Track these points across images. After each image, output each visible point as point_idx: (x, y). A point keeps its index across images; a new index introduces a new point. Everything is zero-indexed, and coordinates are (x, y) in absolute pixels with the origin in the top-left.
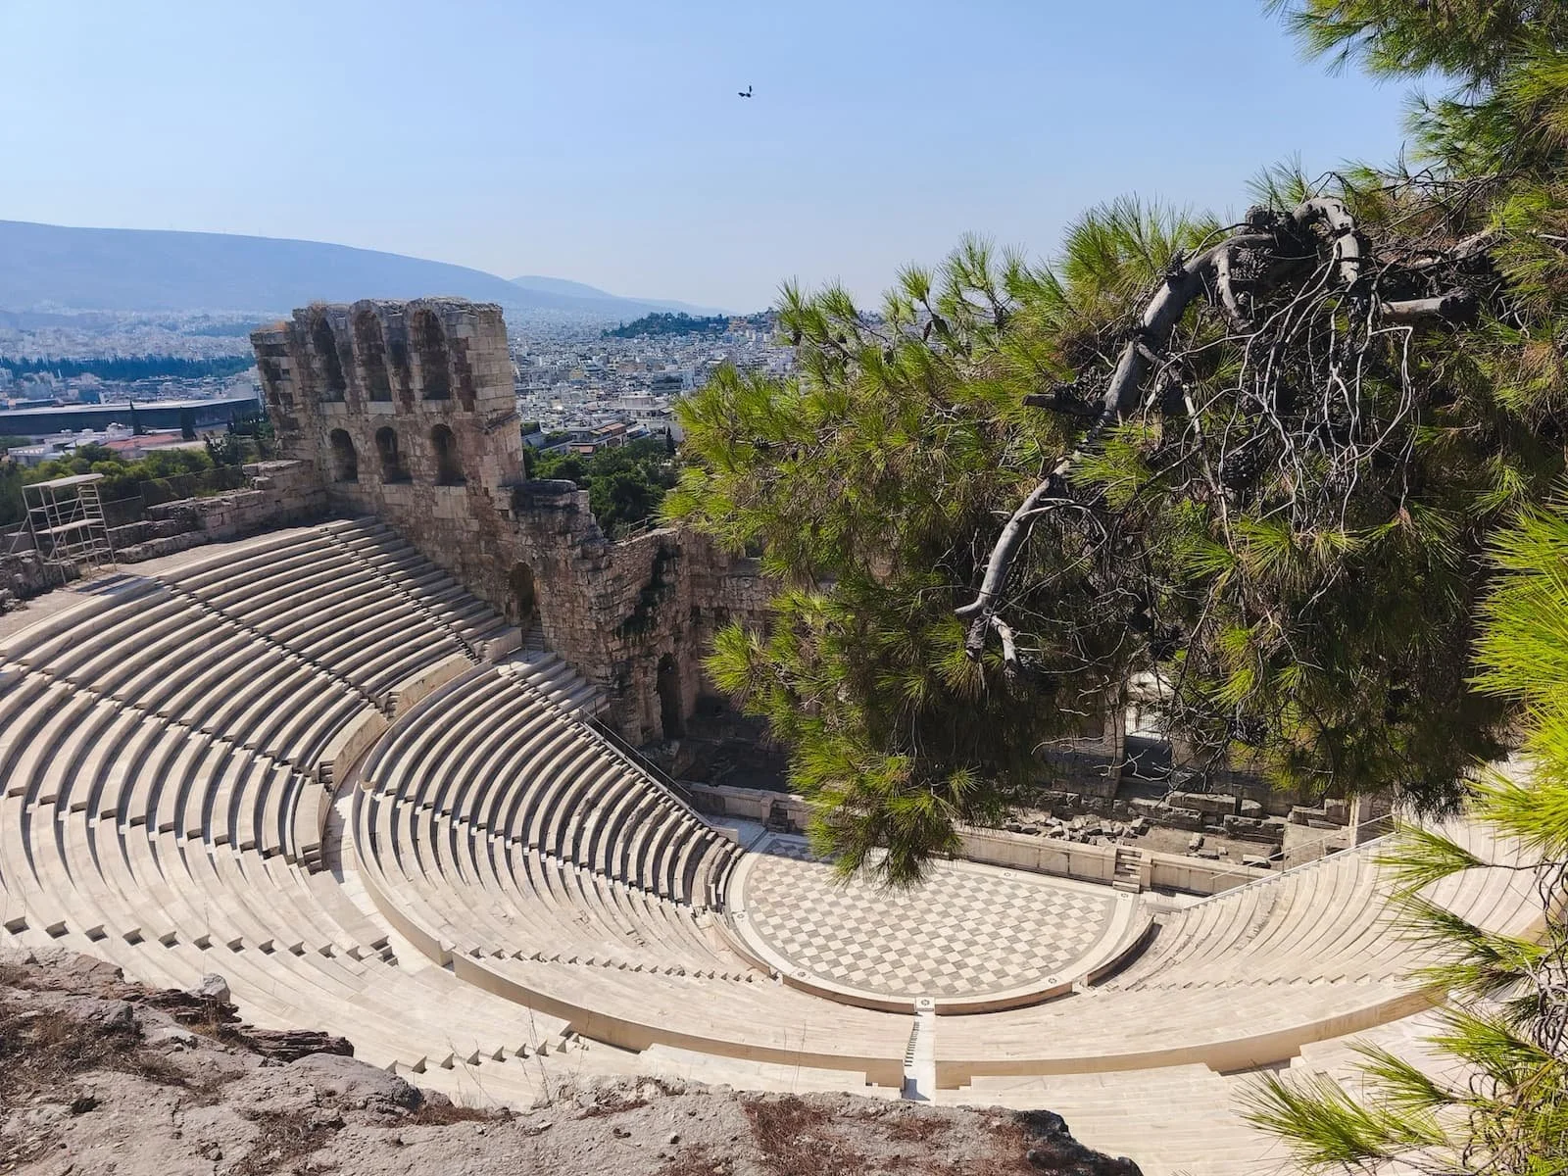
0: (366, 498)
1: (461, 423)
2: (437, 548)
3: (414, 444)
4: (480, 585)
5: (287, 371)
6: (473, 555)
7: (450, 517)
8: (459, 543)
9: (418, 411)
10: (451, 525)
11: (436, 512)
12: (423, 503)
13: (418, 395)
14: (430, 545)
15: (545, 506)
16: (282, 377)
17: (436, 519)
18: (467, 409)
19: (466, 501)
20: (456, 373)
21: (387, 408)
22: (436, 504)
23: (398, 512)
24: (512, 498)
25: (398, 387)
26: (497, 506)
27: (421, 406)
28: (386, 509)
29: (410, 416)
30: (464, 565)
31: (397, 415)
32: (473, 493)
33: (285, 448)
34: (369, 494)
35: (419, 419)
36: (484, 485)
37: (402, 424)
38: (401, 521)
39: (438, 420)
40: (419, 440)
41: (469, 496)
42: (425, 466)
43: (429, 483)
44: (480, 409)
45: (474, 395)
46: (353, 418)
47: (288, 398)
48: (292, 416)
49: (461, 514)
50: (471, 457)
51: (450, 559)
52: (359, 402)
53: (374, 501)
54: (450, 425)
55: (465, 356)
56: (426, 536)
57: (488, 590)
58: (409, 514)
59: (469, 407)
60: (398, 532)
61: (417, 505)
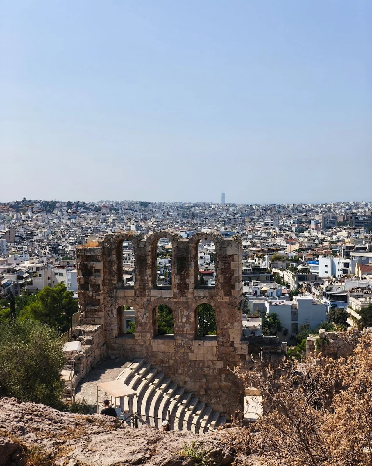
0: (138, 348)
1: (221, 303)
2: (187, 379)
3: (182, 315)
4: (218, 403)
5: (99, 271)
6: (216, 383)
7: (202, 359)
8: (205, 376)
9: (190, 295)
10: (201, 364)
11: (191, 356)
12: (182, 351)
13: (191, 286)
14: (182, 377)
15: (271, 352)
16: (94, 274)
17: (191, 361)
18: (226, 295)
19: (215, 349)
20: (222, 274)
21: (167, 294)
22: (192, 351)
23: (161, 356)
24: (248, 347)
25: (177, 281)
26: (239, 352)
27: (193, 293)
28: (154, 355)
29: (184, 299)
30: (206, 390)
31: (174, 298)
32: (222, 344)
33: (86, 317)
34: (142, 345)
35: (189, 300)
36: (231, 340)
37: (176, 303)
38: (163, 362)
39: (204, 301)
40: (186, 313)
41: (218, 347)
42: (188, 328)
43: (189, 339)
44: (236, 295)
45: (233, 287)
46: (139, 299)
47: (96, 287)
48: (98, 297)
49: (210, 358)
50: (225, 323)
51: (198, 385)
52: (145, 290)
53: (144, 350)
54: (212, 304)
55: (230, 265)
56: (180, 371)
57: (223, 405)
58: (169, 358)
59: (228, 293)
60: (160, 369)
61: (177, 352)
